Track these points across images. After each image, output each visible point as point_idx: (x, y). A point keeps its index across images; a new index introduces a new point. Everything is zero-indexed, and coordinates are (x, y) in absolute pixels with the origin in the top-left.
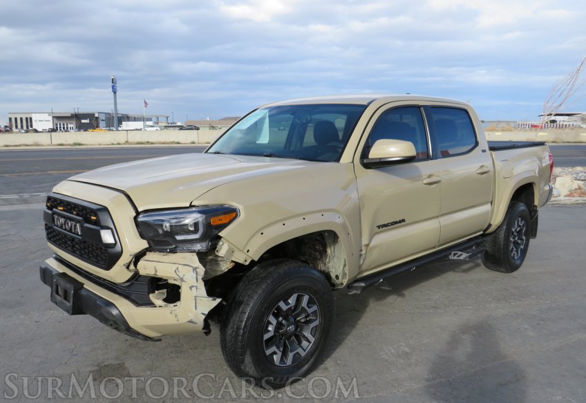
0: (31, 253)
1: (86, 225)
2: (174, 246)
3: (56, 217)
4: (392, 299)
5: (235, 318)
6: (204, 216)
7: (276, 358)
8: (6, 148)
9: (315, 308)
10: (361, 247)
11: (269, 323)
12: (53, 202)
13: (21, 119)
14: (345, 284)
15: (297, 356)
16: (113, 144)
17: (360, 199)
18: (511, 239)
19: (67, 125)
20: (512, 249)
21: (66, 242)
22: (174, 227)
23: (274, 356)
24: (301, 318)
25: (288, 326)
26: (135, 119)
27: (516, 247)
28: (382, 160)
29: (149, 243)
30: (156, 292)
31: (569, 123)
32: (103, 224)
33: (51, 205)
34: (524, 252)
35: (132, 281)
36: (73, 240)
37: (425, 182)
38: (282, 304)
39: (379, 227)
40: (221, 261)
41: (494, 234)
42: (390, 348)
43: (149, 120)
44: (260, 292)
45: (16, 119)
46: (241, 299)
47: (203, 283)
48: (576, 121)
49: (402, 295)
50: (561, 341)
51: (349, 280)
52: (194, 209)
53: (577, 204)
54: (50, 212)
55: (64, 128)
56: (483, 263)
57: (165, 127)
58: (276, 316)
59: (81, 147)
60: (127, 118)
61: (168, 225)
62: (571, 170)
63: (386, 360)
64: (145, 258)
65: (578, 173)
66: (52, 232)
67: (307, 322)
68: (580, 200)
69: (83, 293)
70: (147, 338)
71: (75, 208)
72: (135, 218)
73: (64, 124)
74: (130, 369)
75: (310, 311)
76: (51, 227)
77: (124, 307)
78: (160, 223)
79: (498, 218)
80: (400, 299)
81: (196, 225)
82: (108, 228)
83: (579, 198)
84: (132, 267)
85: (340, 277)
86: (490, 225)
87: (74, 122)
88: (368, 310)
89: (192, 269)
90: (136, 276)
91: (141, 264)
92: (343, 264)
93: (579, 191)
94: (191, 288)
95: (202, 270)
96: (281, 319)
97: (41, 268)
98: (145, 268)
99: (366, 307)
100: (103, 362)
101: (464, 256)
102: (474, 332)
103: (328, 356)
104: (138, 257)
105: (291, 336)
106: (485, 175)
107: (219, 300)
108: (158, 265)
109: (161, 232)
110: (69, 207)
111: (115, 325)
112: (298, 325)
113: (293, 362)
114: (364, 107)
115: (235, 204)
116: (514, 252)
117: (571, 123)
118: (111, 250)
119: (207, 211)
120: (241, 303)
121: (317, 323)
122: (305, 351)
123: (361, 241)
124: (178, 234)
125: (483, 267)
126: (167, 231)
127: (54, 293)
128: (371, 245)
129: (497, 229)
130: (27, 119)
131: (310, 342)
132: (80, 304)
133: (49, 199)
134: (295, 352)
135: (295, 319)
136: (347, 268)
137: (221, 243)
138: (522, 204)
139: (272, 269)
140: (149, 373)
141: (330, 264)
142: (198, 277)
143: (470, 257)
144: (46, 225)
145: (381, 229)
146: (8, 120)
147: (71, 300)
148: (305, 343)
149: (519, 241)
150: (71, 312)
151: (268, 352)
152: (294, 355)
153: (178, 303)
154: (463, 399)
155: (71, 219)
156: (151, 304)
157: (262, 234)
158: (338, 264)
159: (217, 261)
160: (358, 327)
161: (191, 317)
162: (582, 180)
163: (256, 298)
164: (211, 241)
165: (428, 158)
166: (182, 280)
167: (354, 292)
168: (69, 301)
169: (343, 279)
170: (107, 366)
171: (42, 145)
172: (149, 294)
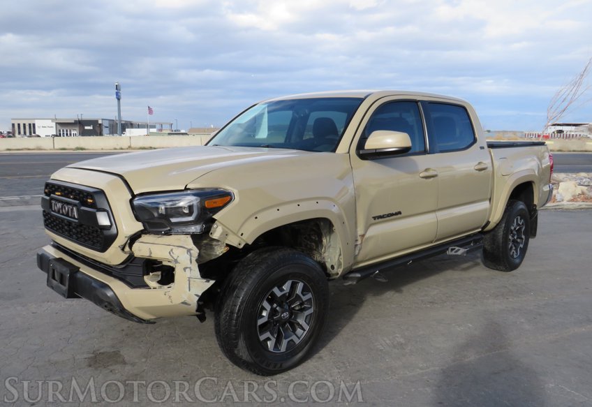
0: (31, 249)
1: (83, 208)
2: (169, 228)
3: (53, 202)
4: (390, 295)
5: (229, 302)
6: (199, 199)
7: (270, 344)
8: (8, 152)
9: (309, 296)
10: (356, 237)
11: (263, 309)
12: (51, 188)
13: (24, 125)
14: (340, 273)
15: (291, 343)
16: (115, 149)
17: (356, 189)
18: (510, 237)
19: (70, 131)
20: (511, 247)
21: (63, 227)
22: (169, 210)
23: (268, 342)
24: (296, 305)
25: (283, 313)
26: (139, 126)
27: (515, 246)
28: (377, 151)
29: (144, 226)
30: (151, 274)
31: (576, 133)
32: (99, 206)
33: (49, 192)
34: (524, 251)
35: (128, 263)
36: (70, 223)
37: (422, 175)
38: (276, 290)
39: (375, 218)
40: (216, 245)
41: (492, 233)
42: (385, 339)
43: (153, 127)
44: (254, 277)
45: (19, 125)
46: (235, 283)
47: (197, 265)
48: (583, 131)
49: (400, 291)
50: (557, 334)
51: (344, 270)
52: (189, 192)
53: (581, 209)
54: (48, 198)
55: (67, 134)
56: (483, 262)
57: (169, 134)
58: (271, 302)
59: (84, 151)
60: (131, 125)
61: (163, 207)
62: (574, 176)
63: (381, 350)
64: (140, 240)
65: (582, 179)
66: (49, 219)
67: (302, 310)
68: (584, 205)
69: (79, 276)
70: (140, 320)
71: (72, 192)
72: (131, 201)
73: (67, 131)
74: (125, 356)
75: (304, 298)
76: (49, 214)
77: (119, 289)
78: (156, 206)
79: (496, 216)
80: (397, 294)
81: (191, 208)
82: (104, 210)
83: (583, 203)
84: (127, 249)
85: (336, 267)
86: (488, 223)
87: (77, 129)
88: (365, 304)
89: (186, 250)
90: (131, 259)
91: (136, 246)
92: (338, 254)
93: (582, 196)
94: (185, 269)
95: (195, 251)
96: (275, 305)
97: (38, 255)
98: (140, 250)
99: (363, 301)
100: (98, 350)
101: (461, 251)
102: (471, 325)
103: (323, 346)
104: (133, 239)
105: (285, 323)
106: (483, 172)
107: (212, 282)
108: (153, 247)
109: (156, 215)
110: (66, 192)
111: (109, 306)
112: (292, 313)
113: (287, 349)
114: (361, 100)
115: (229, 188)
116: (513, 251)
117: (578, 134)
118: (106, 232)
119: (202, 194)
120: (235, 288)
121: (311, 311)
122: (299, 338)
123: (356, 232)
124: (172, 217)
125: (482, 266)
126: (161, 214)
127: (51, 278)
128: (367, 236)
129: (496, 227)
130: (30, 125)
131: (304, 330)
132: (75, 287)
133: (47, 185)
134: (290, 339)
135: (289, 306)
136: (342, 257)
137: (215, 226)
138: (521, 202)
139: (266, 255)
140: (144, 360)
141: (326, 254)
142: (192, 258)
143: (467, 252)
144: (44, 211)
145: (377, 221)
146: (11, 126)
147: (67, 284)
148: (299, 331)
149: (519, 240)
150: (66, 295)
151: (262, 338)
152: (289, 342)
153: (172, 285)
154: (456, 386)
155: (68, 203)
156: (146, 286)
157: (256, 218)
158: (334, 254)
159: (212, 245)
160: (354, 319)
161: (185, 298)
162: (586, 186)
163: (250, 282)
164: (205, 223)
165: (425, 152)
166: (176, 261)
167: (350, 283)
168: (65, 285)
169: (338, 268)
170: (103, 353)
171: (45, 150)
172: (144, 275)
